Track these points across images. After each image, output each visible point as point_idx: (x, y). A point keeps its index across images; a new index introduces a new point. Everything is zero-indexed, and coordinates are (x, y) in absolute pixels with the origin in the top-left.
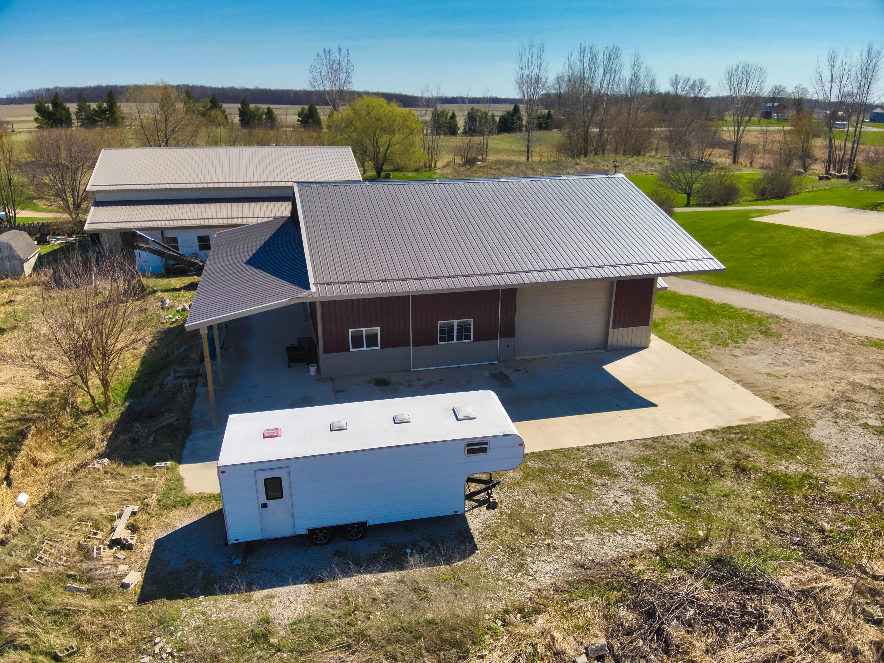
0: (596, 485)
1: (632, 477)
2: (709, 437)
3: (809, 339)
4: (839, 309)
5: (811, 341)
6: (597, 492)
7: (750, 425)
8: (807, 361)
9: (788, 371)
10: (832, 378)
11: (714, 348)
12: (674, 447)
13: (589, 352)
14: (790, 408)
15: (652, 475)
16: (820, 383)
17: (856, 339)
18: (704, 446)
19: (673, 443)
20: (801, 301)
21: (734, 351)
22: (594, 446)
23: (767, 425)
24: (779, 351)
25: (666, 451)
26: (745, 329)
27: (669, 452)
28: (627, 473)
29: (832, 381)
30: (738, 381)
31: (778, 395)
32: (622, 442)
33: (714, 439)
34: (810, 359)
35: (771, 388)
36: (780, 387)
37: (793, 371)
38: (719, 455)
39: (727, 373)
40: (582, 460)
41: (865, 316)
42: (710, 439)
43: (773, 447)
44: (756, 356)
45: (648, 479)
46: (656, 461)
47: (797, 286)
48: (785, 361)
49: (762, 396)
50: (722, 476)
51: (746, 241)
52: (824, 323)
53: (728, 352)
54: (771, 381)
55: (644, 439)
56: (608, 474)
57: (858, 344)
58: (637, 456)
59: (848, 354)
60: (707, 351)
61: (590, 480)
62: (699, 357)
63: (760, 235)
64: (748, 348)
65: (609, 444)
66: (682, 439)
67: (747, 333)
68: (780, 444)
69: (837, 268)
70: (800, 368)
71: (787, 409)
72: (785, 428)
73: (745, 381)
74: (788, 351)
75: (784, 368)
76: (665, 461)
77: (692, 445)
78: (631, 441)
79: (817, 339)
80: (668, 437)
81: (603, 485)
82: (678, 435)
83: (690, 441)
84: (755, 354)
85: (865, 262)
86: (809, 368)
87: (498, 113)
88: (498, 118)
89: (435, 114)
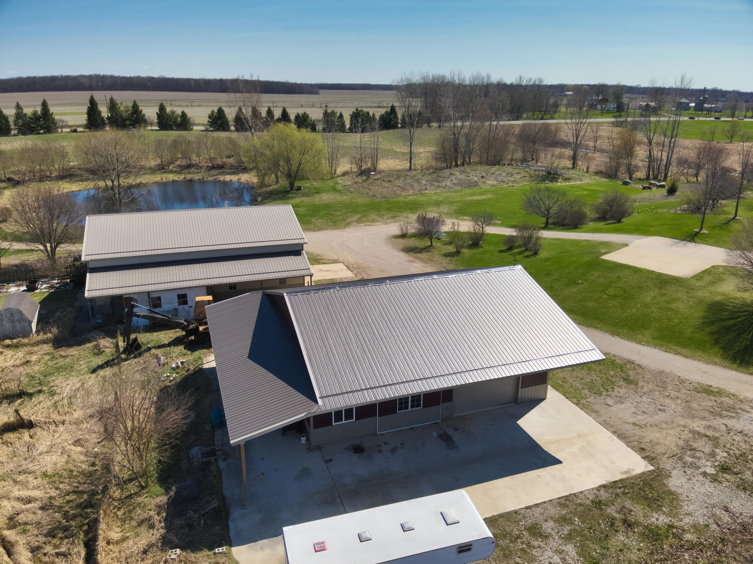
0: (534, 547)
1: (557, 537)
2: (602, 492)
3: (658, 386)
4: (676, 353)
5: (660, 388)
6: (536, 554)
7: (628, 479)
8: (659, 410)
9: (647, 420)
10: (678, 426)
11: (592, 397)
12: (580, 505)
13: (505, 406)
14: (653, 459)
15: (570, 534)
16: (671, 432)
17: (691, 385)
18: (600, 502)
19: (579, 501)
20: (648, 344)
21: (607, 400)
22: (527, 508)
23: (639, 478)
24: (638, 399)
25: (576, 509)
26: (612, 376)
27: (578, 510)
28: (553, 533)
29: (678, 429)
30: (614, 433)
31: (643, 446)
32: (545, 502)
33: (607, 495)
34: (661, 407)
35: (637, 438)
36: (644, 437)
37: (650, 420)
38: (611, 511)
39: (605, 424)
40: (521, 523)
41: (695, 359)
42: (604, 495)
43: (646, 499)
44: (624, 405)
45: (568, 538)
46: (570, 519)
47: (643, 328)
48: (644, 409)
49: (633, 448)
50: (616, 531)
51: (601, 280)
52: (667, 368)
53: (602, 401)
54: (637, 431)
55: (559, 498)
56: (541, 536)
57: (693, 390)
58: (557, 516)
59: (687, 402)
60: (588, 400)
61: (529, 543)
62: (584, 407)
63: (610, 274)
64: (616, 396)
65: (537, 505)
66: (585, 496)
67: (614, 380)
68: (650, 496)
69: (671, 310)
70: (656, 417)
71: (650, 459)
72: (652, 480)
73: (619, 432)
74: (644, 399)
75: (644, 417)
76: (576, 519)
77: (593, 502)
78: (551, 501)
79: (664, 386)
80: (575, 494)
81: (539, 547)
82: (581, 492)
83: (591, 497)
84: (622, 403)
85: (690, 304)
86: (661, 416)
87: (378, 113)
88: (377, 117)
89: (326, 114)
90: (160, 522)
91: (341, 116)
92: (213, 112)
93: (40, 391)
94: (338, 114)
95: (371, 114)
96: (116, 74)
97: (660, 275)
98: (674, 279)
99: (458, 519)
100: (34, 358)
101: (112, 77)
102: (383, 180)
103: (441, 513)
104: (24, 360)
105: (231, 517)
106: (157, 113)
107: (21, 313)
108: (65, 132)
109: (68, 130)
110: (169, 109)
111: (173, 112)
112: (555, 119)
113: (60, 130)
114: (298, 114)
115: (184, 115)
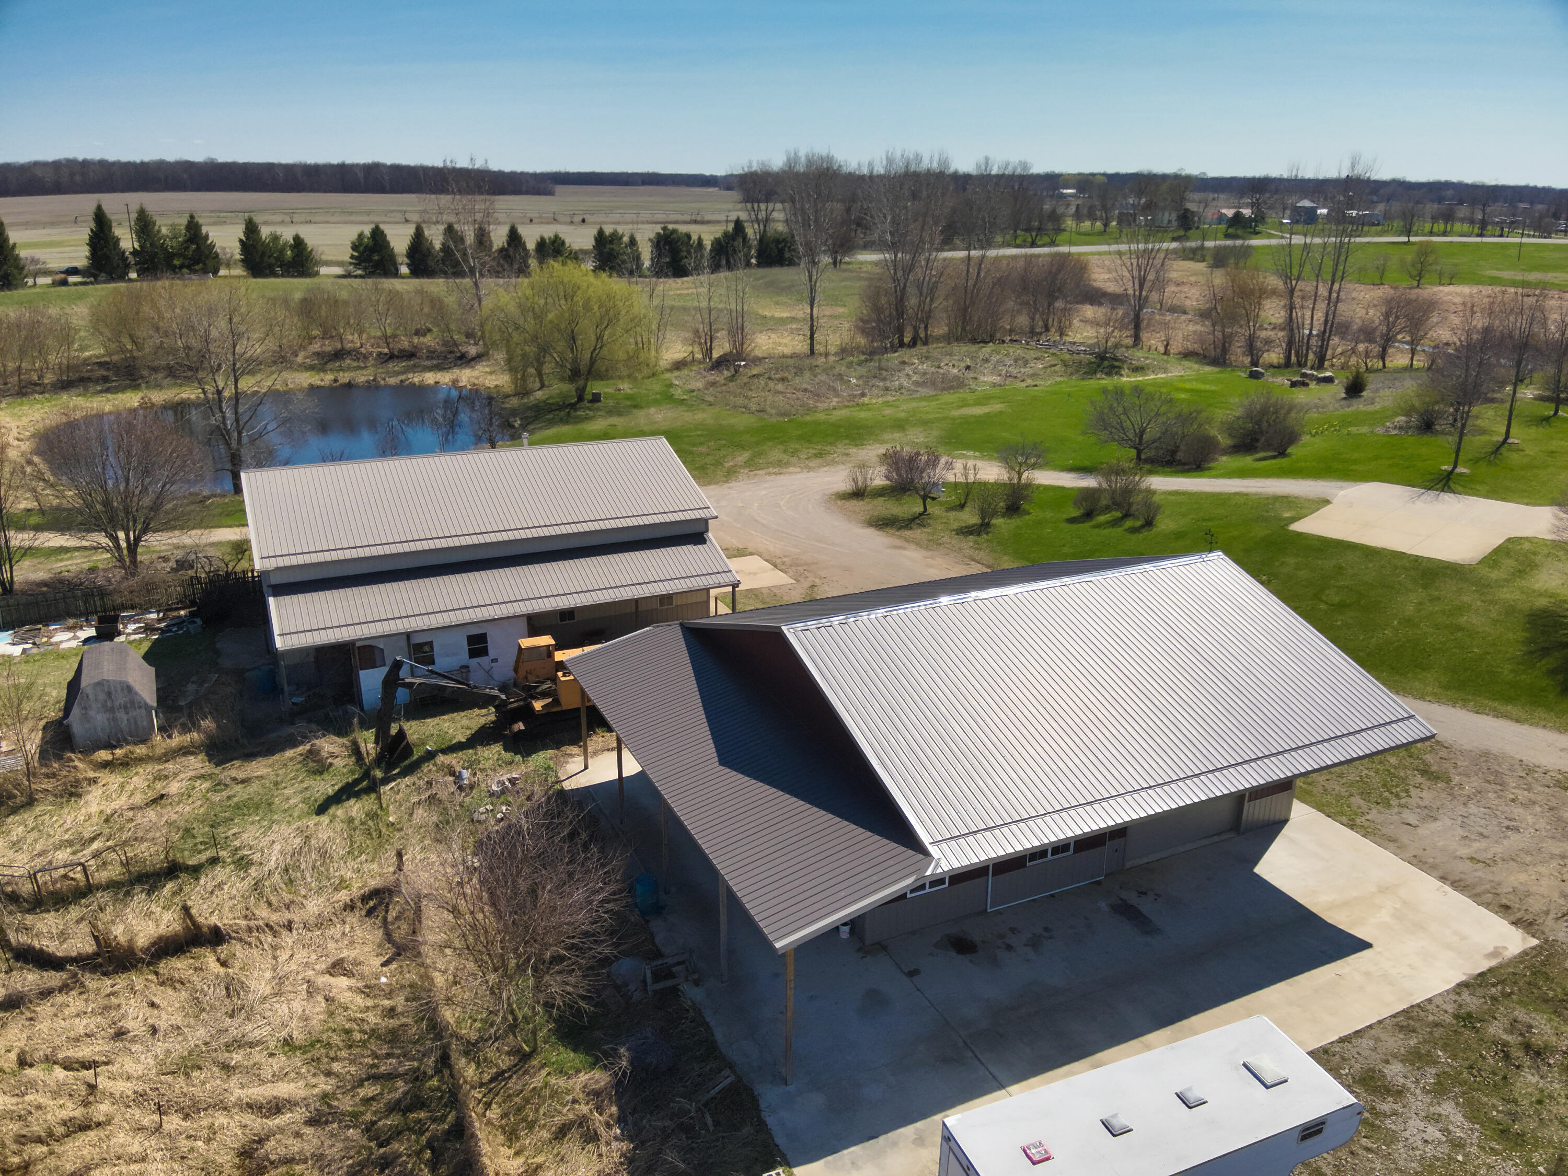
0: (1385, 1115)
1: (1418, 1091)
2: (1466, 996)
3: (1489, 782)
4: (1498, 715)
5: (1494, 786)
6: (1393, 1127)
7: (1500, 966)
8: (1508, 828)
9: (1493, 850)
10: (1552, 857)
11: (1374, 811)
12: (1437, 1025)
13: (1216, 839)
14: (1531, 924)
15: (1439, 1083)
16: (1543, 869)
17: (1547, 777)
18: (1469, 1015)
19: (1431, 1018)
20: (1437, 698)
21: (1403, 816)
22: (1342, 1040)
23: (1521, 962)
24: (1461, 810)
25: (1431, 1033)
26: (1396, 768)
27: (1436, 1035)
28: (1409, 1084)
29: (1554, 864)
30: (1443, 879)
31: (1504, 901)
32: (1370, 1027)
33: (1476, 1001)
34: (1507, 823)
35: (1488, 886)
36: (1499, 884)
37: (1498, 849)
38: (1496, 1029)
39: (1419, 862)
40: (1343, 1072)
41: (1537, 725)
42: (1472, 1002)
43: (1546, 1001)
44: (1438, 823)
45: (1439, 1090)
46: (1429, 1054)
47: (1416, 667)
48: (1481, 830)
49: (1487, 905)
50: (1518, 1067)
51: (1303, 574)
52: (1495, 746)
53: (1396, 817)
54: (1481, 873)
55: (1394, 1016)
56: (1388, 1091)
57: (1555, 786)
58: (1402, 1051)
59: (1551, 809)
60: (1369, 817)
61: (1374, 1108)
62: (1368, 832)
63: (1320, 562)
64: (1419, 807)
65: (1358, 1034)
66: (1438, 1006)
67: (1402, 774)
68: (1551, 994)
69: (1461, 629)
70: (1505, 842)
71: (1526, 924)
72: (1543, 963)
73: (1452, 878)
74: (1473, 809)
75: (1483, 844)
76: (1440, 1053)
77: (1457, 1017)
78: (1380, 1022)
79: (1498, 781)
80: (1418, 1005)
81: (1395, 1113)
82: (1430, 1001)
83: (1450, 1008)
84: (1436, 819)
85: (1493, 615)
86: (1514, 841)
87: (708, 235)
88: (708, 244)
89: (601, 239)
90: (608, 1126)
91: (633, 242)
92: (361, 236)
93: (214, 861)
94: (626, 239)
95: (695, 237)
96: (111, 157)
97: (1417, 559)
98: (1447, 568)
99: (1283, 1074)
100: (174, 787)
101: (103, 163)
102: (770, 378)
103: (1245, 1065)
104: (151, 795)
105: (763, 1105)
106: (241, 241)
107: (129, 689)
108: (42, 286)
109: (48, 280)
110: (265, 232)
111: (275, 238)
112: (1058, 245)
113: (30, 282)
114: (542, 239)
115: (299, 243)
